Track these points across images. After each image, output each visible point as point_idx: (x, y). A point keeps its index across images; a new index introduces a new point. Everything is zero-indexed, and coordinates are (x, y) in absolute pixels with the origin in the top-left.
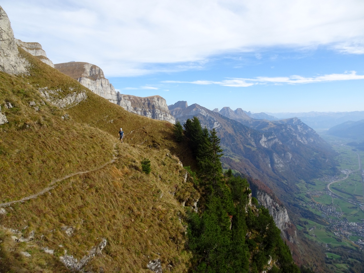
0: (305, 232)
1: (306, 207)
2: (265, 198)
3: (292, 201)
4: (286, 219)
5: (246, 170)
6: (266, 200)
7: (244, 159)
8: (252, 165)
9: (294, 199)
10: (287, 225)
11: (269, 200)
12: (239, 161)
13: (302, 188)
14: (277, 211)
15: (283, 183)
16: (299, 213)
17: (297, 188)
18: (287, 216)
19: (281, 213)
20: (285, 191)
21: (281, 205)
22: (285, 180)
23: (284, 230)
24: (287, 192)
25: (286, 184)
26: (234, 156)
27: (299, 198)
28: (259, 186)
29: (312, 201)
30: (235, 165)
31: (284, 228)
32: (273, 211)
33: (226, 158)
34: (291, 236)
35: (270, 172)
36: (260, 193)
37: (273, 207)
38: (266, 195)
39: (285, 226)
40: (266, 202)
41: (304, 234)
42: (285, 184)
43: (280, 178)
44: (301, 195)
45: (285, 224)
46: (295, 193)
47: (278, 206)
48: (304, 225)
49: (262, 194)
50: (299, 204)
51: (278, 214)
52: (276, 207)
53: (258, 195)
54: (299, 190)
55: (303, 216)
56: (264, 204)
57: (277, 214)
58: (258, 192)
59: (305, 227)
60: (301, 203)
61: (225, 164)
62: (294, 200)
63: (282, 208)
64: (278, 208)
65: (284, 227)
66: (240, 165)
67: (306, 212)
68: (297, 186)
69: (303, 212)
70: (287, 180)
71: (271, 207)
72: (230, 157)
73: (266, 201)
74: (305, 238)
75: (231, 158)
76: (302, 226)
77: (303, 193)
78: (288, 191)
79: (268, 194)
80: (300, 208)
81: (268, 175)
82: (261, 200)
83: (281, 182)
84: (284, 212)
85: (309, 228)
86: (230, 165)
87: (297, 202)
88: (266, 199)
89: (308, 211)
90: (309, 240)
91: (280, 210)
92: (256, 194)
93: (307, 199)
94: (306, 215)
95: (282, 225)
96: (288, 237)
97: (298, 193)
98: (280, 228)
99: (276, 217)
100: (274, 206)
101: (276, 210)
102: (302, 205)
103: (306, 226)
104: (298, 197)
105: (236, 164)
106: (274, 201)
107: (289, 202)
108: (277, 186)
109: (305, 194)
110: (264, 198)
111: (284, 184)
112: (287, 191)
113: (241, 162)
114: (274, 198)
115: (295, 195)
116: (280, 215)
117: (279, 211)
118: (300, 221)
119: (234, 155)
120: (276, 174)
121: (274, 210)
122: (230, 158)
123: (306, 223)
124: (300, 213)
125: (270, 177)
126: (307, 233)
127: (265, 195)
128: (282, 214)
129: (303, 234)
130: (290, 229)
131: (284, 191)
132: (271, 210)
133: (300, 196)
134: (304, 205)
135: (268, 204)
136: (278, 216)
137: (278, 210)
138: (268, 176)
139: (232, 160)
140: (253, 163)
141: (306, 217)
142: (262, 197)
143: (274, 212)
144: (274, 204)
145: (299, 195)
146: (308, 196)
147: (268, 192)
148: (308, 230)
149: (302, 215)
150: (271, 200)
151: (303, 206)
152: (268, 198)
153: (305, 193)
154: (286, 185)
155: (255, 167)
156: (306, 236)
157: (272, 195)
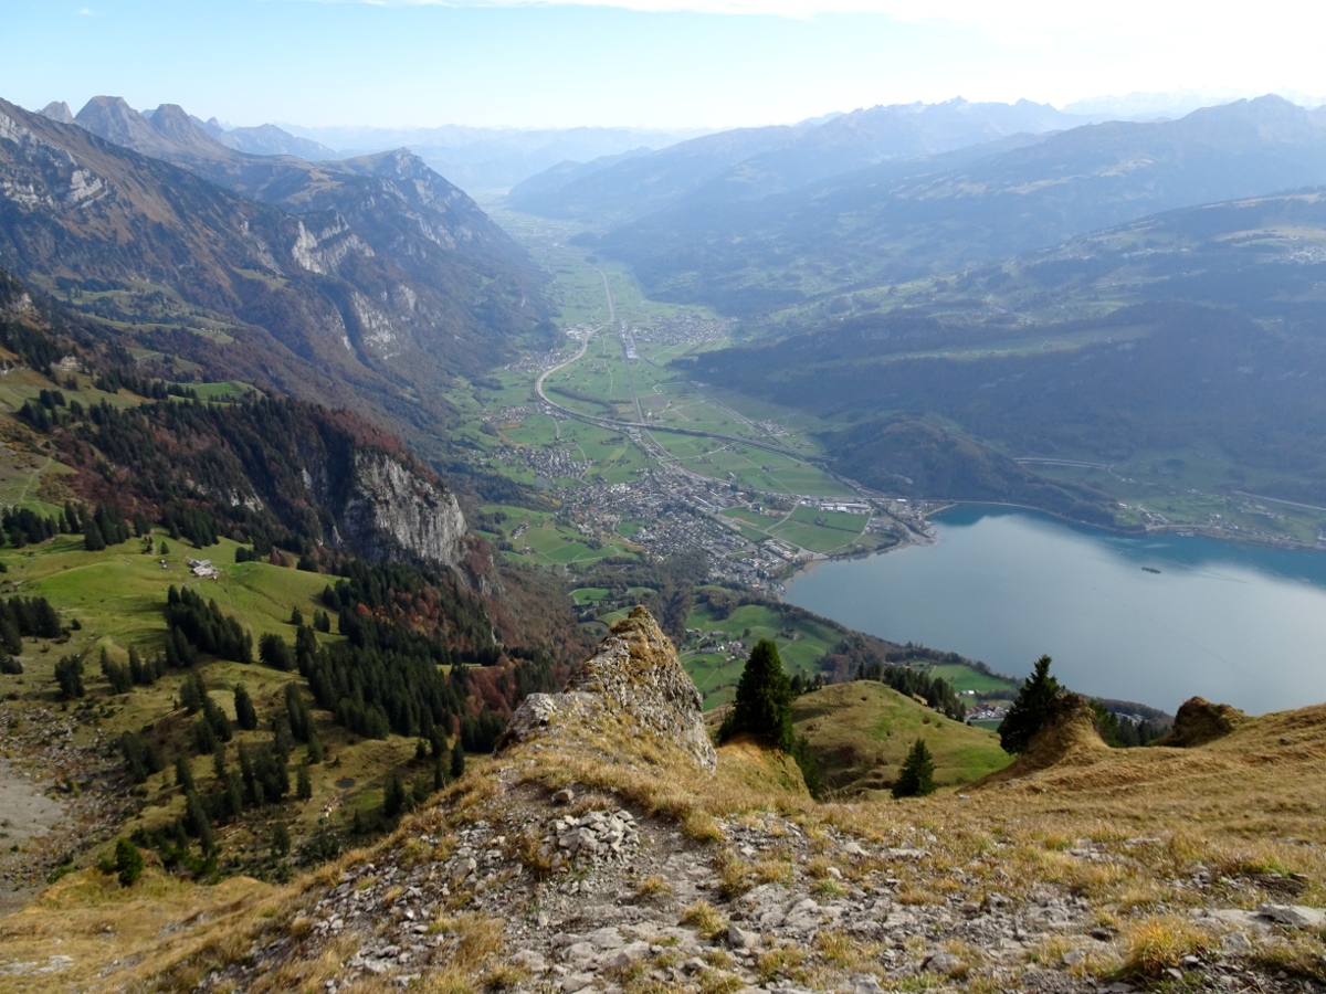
0: (502, 548)
1: (488, 466)
2: (385, 473)
3: (444, 456)
4: (459, 526)
5: (266, 372)
6: (388, 479)
7: (245, 326)
8: (283, 349)
9: (449, 447)
10: (465, 546)
11: (399, 476)
12: (232, 339)
13: (463, 406)
14: (431, 508)
15: (402, 398)
16: (474, 492)
17: (452, 410)
18: (460, 516)
19: (442, 512)
20: (416, 424)
21: (439, 486)
22: (409, 388)
23: (460, 565)
24: (421, 428)
25: (415, 400)
26: (198, 319)
27: (462, 443)
28: (358, 436)
29: (502, 441)
30: (219, 357)
31: (459, 558)
32: (417, 510)
33: (174, 331)
34: (483, 577)
35: (352, 364)
36: (366, 459)
37: (416, 499)
38: (387, 461)
39: (461, 549)
40: (392, 486)
41: (502, 552)
42: (411, 402)
43: (391, 381)
44: (466, 430)
45: (460, 543)
46: (449, 428)
47: (432, 492)
48: (496, 526)
49: (371, 461)
50: (467, 459)
51: (435, 517)
52: (426, 497)
53: (360, 466)
54: (459, 415)
55: (486, 498)
56: (384, 495)
57: (432, 519)
58: (358, 457)
59: (499, 532)
60: (473, 458)
61: (177, 358)
62: (449, 450)
63: (443, 491)
64: (431, 498)
65: (457, 554)
66: (238, 354)
67: (494, 484)
68: (448, 402)
69: (485, 483)
70: (413, 386)
71: (411, 498)
72: (190, 329)
73: (390, 481)
74: (507, 565)
75: (196, 331)
76: (492, 531)
77: (469, 421)
78: (425, 422)
79: (393, 457)
80: (473, 475)
81: (347, 378)
82: (371, 482)
83: (397, 397)
84: (450, 504)
85: (510, 532)
86: (201, 363)
87: (460, 456)
88: (388, 475)
89: (498, 478)
90: (518, 569)
91: (439, 502)
92: (353, 466)
93: (488, 440)
94: (495, 493)
95: (449, 549)
96: (475, 582)
97: (458, 424)
98: (448, 562)
99: (431, 528)
100: (418, 493)
101: (425, 505)
102: (476, 463)
103: (502, 526)
104: (458, 438)
105: (221, 354)
106: (417, 478)
107: (436, 460)
108: (385, 411)
109: (479, 423)
110: (380, 474)
111: (407, 401)
112: (420, 423)
113: (238, 342)
114: (413, 467)
115: (450, 433)
116: (443, 519)
117: (436, 505)
118: (481, 517)
119: (198, 315)
120: (374, 370)
121: (420, 506)
122: (190, 334)
123: (499, 518)
124: (477, 489)
125: (357, 383)
126: (509, 548)
127: (382, 464)
128: (445, 515)
129: (499, 555)
130: (476, 553)
131: (413, 427)
132: (412, 508)
133: (464, 435)
134: (483, 461)
135: (398, 490)
136: (435, 523)
137: (432, 505)
138: (349, 381)
139: (198, 338)
140: (282, 341)
141: (497, 500)
142: (376, 471)
143: (420, 512)
144: (418, 485)
145: (460, 429)
146: (487, 429)
147: (391, 451)
148: (508, 540)
149: (482, 494)
150: (406, 475)
151: (480, 466)
152: (396, 472)
153: (477, 419)
154: (416, 405)
155: (294, 355)
156: (508, 556)
157: (404, 457)
